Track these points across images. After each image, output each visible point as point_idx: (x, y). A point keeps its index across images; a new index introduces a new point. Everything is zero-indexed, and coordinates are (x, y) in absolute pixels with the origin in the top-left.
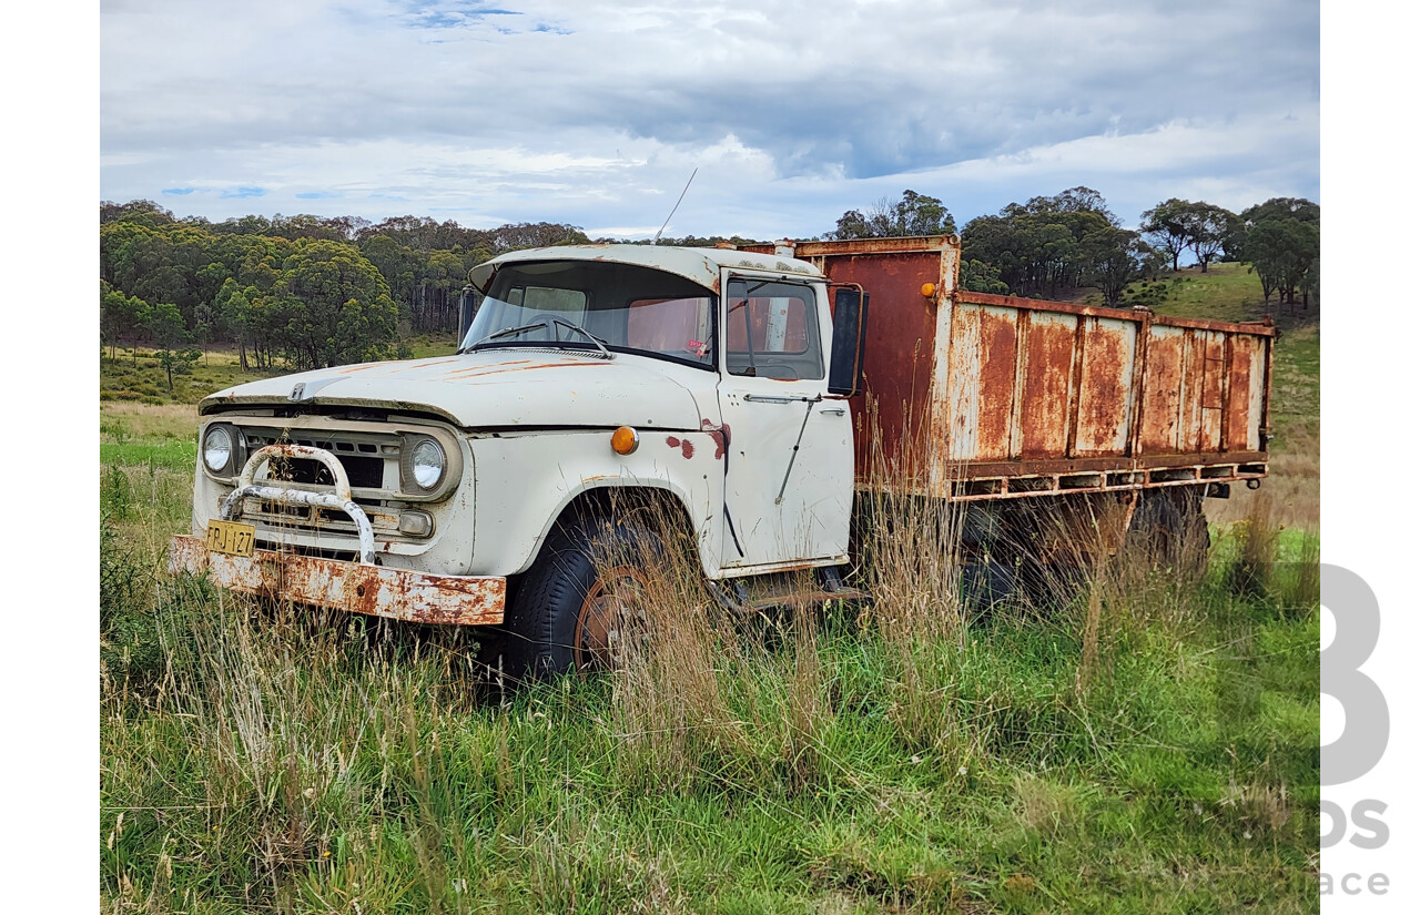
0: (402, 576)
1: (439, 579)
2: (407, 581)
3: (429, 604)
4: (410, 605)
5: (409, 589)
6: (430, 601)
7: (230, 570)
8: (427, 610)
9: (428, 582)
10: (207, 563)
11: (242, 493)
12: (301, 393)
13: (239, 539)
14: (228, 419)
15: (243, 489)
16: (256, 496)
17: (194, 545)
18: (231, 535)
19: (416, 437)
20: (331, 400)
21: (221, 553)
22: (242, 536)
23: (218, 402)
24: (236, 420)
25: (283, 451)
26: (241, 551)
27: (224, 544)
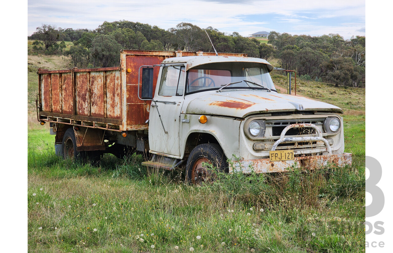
10: (273, 165)
11: (284, 140)
12: (302, 108)
13: (287, 155)
14: (262, 118)
15: (284, 139)
16: (291, 141)
17: (264, 161)
18: (283, 154)
19: (330, 118)
20: (309, 109)
21: (279, 161)
22: (289, 154)
23: (259, 112)
24: (267, 118)
25: (300, 126)
26: (289, 159)
27: (280, 158)
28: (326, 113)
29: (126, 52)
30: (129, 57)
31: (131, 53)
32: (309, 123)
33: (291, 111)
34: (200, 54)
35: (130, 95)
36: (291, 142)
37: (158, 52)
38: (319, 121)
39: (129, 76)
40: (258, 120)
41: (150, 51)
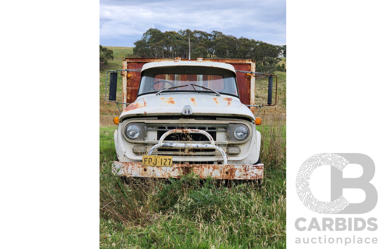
0: (245, 167)
1: (258, 166)
2: (247, 168)
3: (255, 174)
4: (249, 175)
5: (248, 170)
6: (256, 173)
7: (161, 172)
8: (255, 176)
9: (255, 167)
10: (145, 170)
11: (162, 146)
12: (189, 112)
13: (164, 161)
14: (140, 121)
15: (162, 144)
16: (170, 146)
17: (136, 165)
18: (159, 160)
19: (235, 124)
20: (201, 114)
21: (154, 166)
22: (166, 160)
23: (136, 115)
24: (146, 121)
25: (183, 131)
26: (166, 165)
27: (155, 163)
28: (228, 119)
29: (128, 60)
30: (131, 64)
31: (133, 61)
32: (195, 128)
33: (176, 115)
34: (199, 60)
35: (131, 97)
36: (170, 148)
37: (159, 59)
38: (221, 128)
39: (130, 81)
40: (137, 123)
41: (151, 59)
